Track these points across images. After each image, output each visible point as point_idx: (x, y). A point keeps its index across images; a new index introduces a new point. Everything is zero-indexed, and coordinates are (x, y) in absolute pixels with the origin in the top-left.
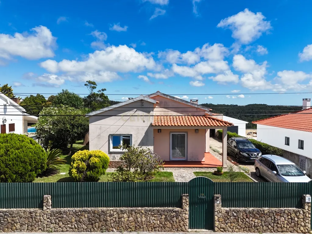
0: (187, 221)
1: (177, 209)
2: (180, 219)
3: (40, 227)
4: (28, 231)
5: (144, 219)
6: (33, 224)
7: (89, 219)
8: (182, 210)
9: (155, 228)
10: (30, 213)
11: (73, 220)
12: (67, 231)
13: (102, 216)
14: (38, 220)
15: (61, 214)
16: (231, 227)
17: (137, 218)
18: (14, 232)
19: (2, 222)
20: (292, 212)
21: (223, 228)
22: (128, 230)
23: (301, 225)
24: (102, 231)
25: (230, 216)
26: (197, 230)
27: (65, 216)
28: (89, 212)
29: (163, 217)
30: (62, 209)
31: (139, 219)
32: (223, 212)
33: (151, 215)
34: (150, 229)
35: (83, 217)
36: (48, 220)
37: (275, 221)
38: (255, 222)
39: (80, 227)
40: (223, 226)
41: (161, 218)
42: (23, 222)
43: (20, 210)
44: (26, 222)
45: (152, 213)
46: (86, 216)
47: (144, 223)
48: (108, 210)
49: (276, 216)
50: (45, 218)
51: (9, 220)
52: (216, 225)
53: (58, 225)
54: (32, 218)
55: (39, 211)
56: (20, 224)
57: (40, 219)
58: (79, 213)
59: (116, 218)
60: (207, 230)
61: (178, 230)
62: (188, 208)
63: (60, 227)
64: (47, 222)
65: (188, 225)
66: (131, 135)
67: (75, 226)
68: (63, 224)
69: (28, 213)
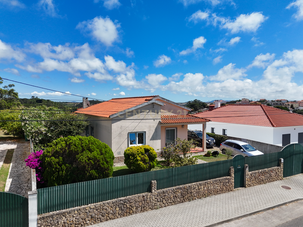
0: (233, 183)
1: (228, 177)
2: (230, 183)
3: (150, 207)
4: (141, 212)
5: (212, 187)
6: (145, 205)
7: (181, 194)
8: (231, 177)
9: (218, 192)
10: (143, 197)
11: (172, 197)
12: (168, 205)
13: (189, 190)
14: (149, 201)
15: (164, 193)
16: (253, 183)
17: (208, 187)
18: (132, 215)
19: (123, 209)
20: (276, 169)
21: (249, 185)
22: (204, 197)
23: (280, 176)
24: (189, 200)
25: (253, 177)
26: (238, 188)
27: (167, 194)
28: (181, 189)
29: (222, 183)
30: (165, 190)
31: (210, 188)
32: (249, 175)
33: (216, 183)
34: (215, 193)
35: (178, 193)
36: (156, 200)
37: (271, 176)
38: (262, 178)
39: (176, 200)
40: (249, 183)
41: (221, 185)
42: (138, 205)
43: (135, 196)
44: (140, 205)
45: (217, 182)
46: (180, 192)
47: (212, 189)
48: (192, 185)
49: (271, 173)
50: (154, 199)
51: (128, 205)
52: (246, 184)
53: (162, 202)
54: (144, 200)
55: (149, 194)
56: (135, 207)
57: (150, 200)
58: (176, 191)
59: (197, 190)
60: (242, 188)
61: (229, 191)
62: (233, 176)
63: (163, 203)
64: (155, 201)
65: (234, 186)
66: (145, 132)
67: (173, 200)
68: (165, 201)
69: (141, 197)
